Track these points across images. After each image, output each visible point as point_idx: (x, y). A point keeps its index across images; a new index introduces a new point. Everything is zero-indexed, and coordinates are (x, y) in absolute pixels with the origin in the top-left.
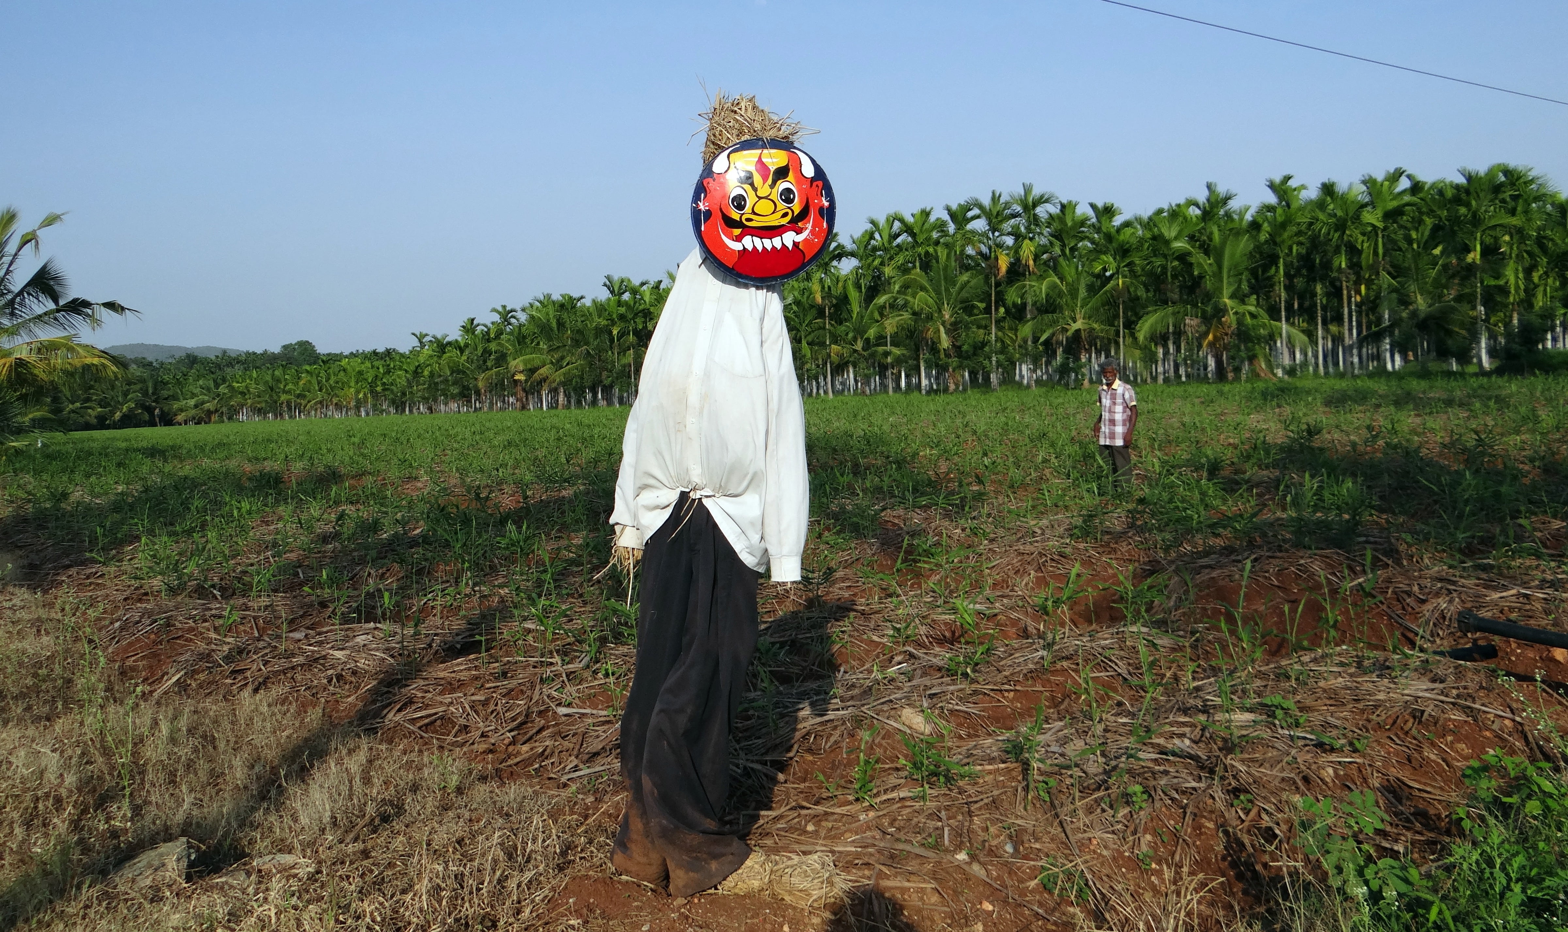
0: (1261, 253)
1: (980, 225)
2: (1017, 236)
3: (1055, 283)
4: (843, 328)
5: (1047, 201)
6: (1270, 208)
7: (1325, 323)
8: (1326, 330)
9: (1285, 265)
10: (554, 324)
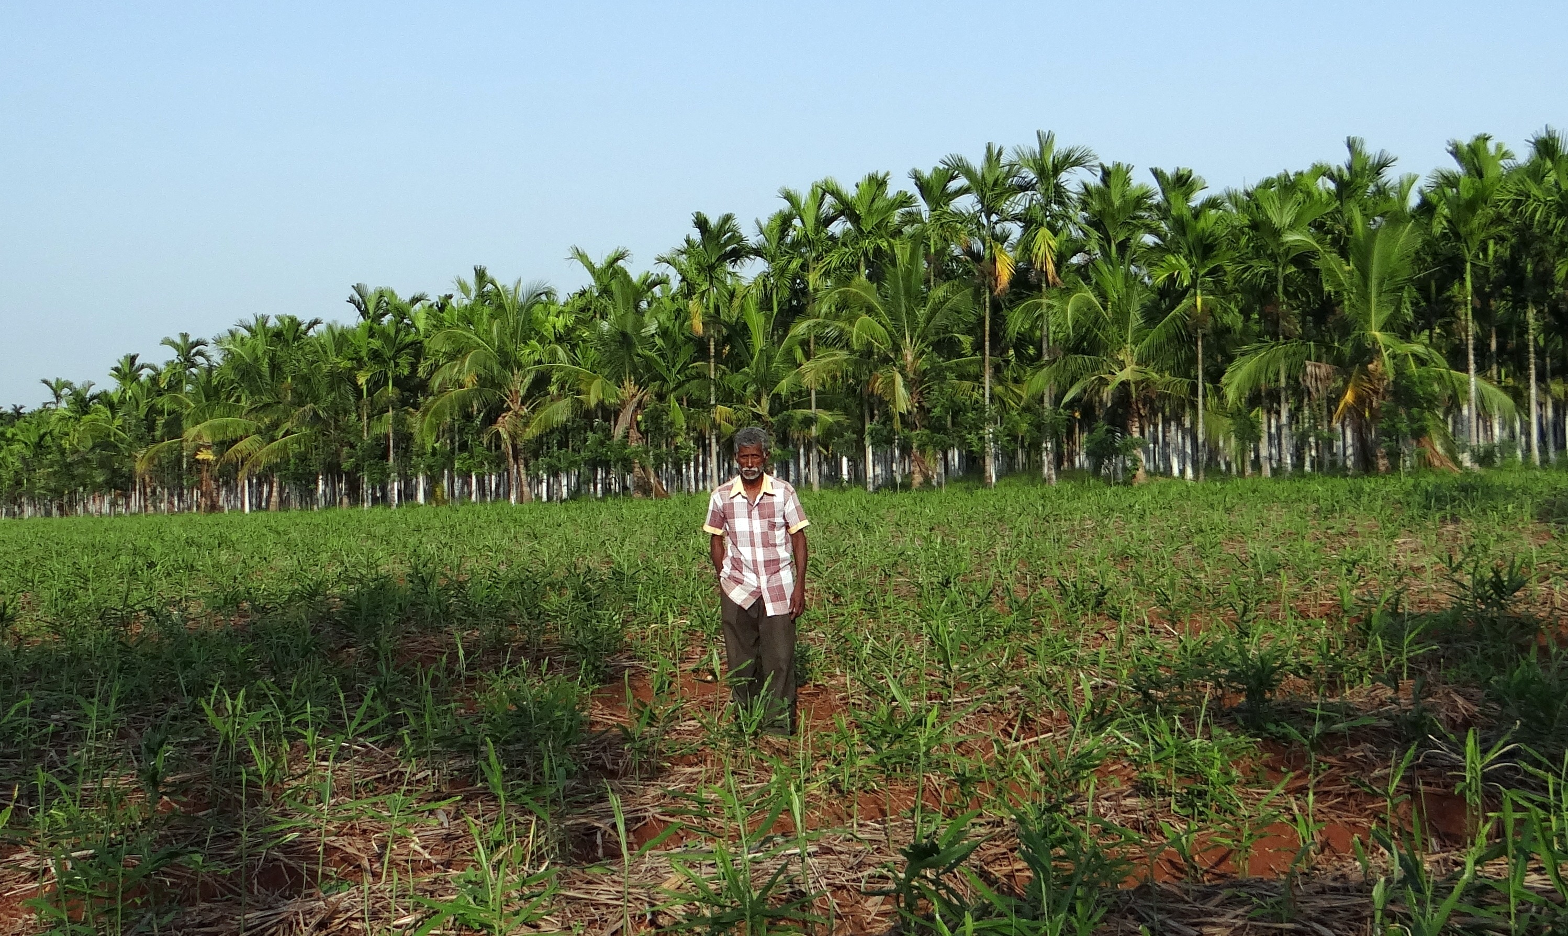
0: (1435, 255)
1: (967, 204)
2: (1028, 221)
3: (1089, 303)
4: (739, 377)
5: (1078, 162)
6: (1449, 181)
7: (1541, 378)
8: (1544, 390)
9: (1474, 275)
10: (265, 368)
